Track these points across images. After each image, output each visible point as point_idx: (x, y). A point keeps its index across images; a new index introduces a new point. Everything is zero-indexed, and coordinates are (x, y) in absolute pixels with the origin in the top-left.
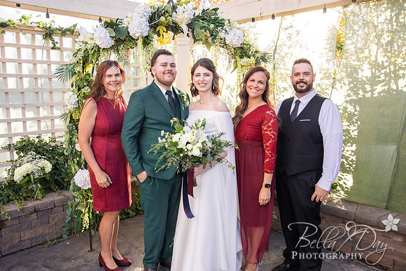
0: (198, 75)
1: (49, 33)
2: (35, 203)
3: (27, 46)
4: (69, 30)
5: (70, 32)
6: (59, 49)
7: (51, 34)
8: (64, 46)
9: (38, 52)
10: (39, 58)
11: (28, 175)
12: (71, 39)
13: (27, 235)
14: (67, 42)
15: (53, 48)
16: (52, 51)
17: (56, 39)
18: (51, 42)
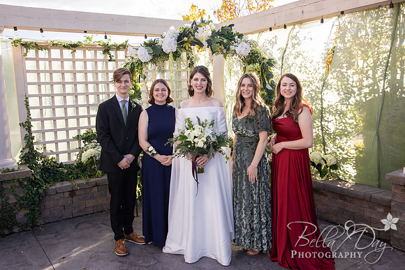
2: (97, 179)
3: (91, 60)
4: (122, 45)
5: (124, 47)
6: (114, 61)
7: (108, 50)
8: (119, 58)
10: (100, 68)
11: (91, 157)
12: (124, 52)
13: (90, 203)
14: (121, 54)
15: (109, 61)
16: (109, 63)
17: (112, 53)
18: (108, 56)
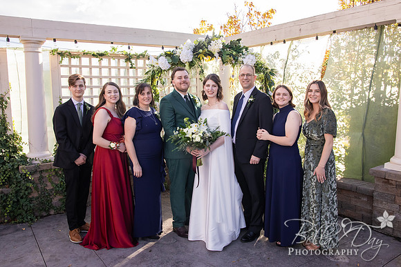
0: (208, 86)
1: (128, 58)
3: (115, 67)
4: (142, 55)
6: (135, 68)
7: (130, 59)
8: (138, 66)
9: (122, 71)
10: (122, 74)
12: (143, 61)
14: (140, 63)
15: (131, 68)
16: (131, 70)
17: (133, 61)
18: (130, 64)
